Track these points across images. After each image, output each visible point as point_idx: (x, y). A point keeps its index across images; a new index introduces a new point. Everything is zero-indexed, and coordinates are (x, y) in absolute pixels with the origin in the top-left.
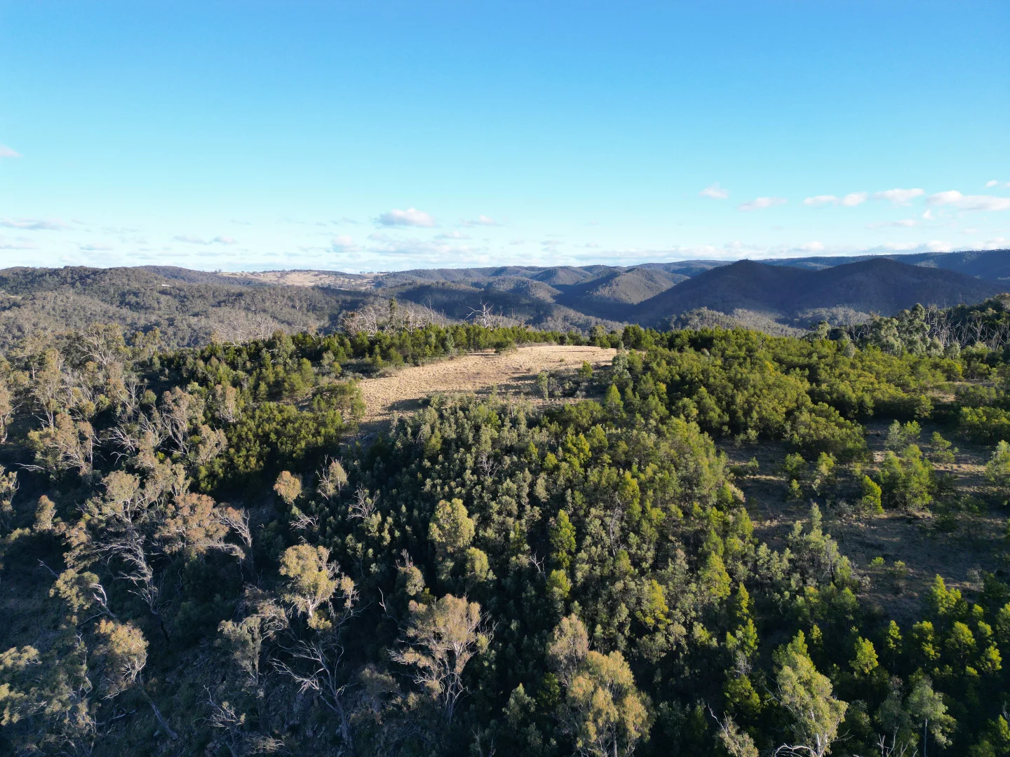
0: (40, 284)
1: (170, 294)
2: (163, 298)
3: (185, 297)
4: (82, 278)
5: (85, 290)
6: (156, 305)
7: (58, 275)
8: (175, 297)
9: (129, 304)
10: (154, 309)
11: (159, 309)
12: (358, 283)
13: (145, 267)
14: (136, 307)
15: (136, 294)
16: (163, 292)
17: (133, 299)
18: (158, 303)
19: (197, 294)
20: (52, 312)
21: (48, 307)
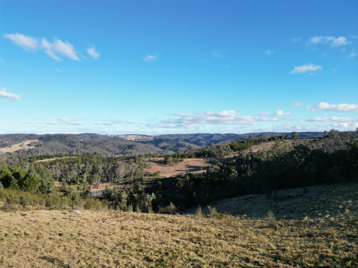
0: (51, 139)
1: (82, 143)
2: (80, 144)
3: (86, 144)
4: (61, 138)
5: (61, 141)
6: (77, 146)
7: (56, 137)
8: (83, 143)
9: (71, 145)
10: (76, 147)
11: (78, 147)
12: (148, 138)
13: (86, 133)
14: (72, 146)
15: (73, 143)
16: (81, 142)
17: (72, 144)
18: (78, 145)
19: (89, 143)
20: (49, 147)
21: (48, 146)
